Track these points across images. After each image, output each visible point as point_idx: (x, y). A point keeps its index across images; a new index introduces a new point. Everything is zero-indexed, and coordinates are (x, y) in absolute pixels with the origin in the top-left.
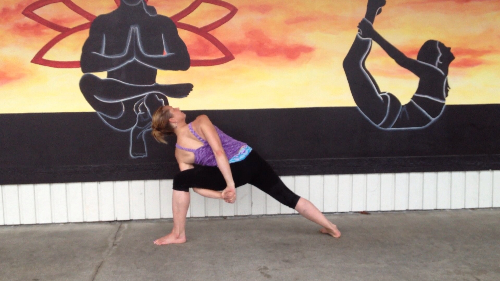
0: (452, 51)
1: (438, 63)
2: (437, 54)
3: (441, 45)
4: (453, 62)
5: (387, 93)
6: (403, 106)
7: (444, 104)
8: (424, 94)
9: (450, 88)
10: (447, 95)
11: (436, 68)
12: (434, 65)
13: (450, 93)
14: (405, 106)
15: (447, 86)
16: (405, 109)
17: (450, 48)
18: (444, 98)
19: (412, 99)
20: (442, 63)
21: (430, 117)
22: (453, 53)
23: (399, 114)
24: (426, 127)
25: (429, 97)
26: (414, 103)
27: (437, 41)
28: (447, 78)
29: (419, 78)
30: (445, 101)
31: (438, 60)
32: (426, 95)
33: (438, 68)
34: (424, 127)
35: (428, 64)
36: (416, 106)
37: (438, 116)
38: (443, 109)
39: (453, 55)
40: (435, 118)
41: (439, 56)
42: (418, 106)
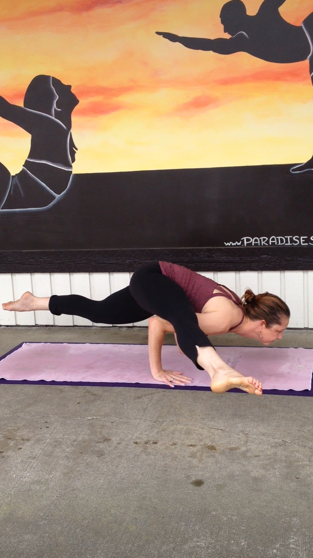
0: (73, 90)
1: (55, 110)
2: (52, 97)
3: (57, 82)
4: (77, 107)
6: (13, 177)
7: (71, 172)
8: (41, 159)
9: (77, 149)
10: (73, 160)
11: (53, 118)
12: (51, 115)
13: (76, 156)
14: (16, 177)
15: (72, 145)
16: (16, 180)
17: (70, 87)
18: (70, 164)
19: (24, 167)
20: (60, 111)
21: (53, 193)
22: (75, 95)
23: (9, 189)
24: (49, 207)
25: (48, 162)
26: (28, 173)
27: (49, 77)
28: (71, 133)
29: (30, 135)
30: (72, 169)
31: (55, 105)
32: (44, 160)
33: (55, 118)
34: (46, 207)
35: (40, 114)
36: (32, 177)
37: (64, 191)
38: (70, 180)
39: (76, 97)
40: (60, 194)
41: (55, 99)
42: (34, 176)
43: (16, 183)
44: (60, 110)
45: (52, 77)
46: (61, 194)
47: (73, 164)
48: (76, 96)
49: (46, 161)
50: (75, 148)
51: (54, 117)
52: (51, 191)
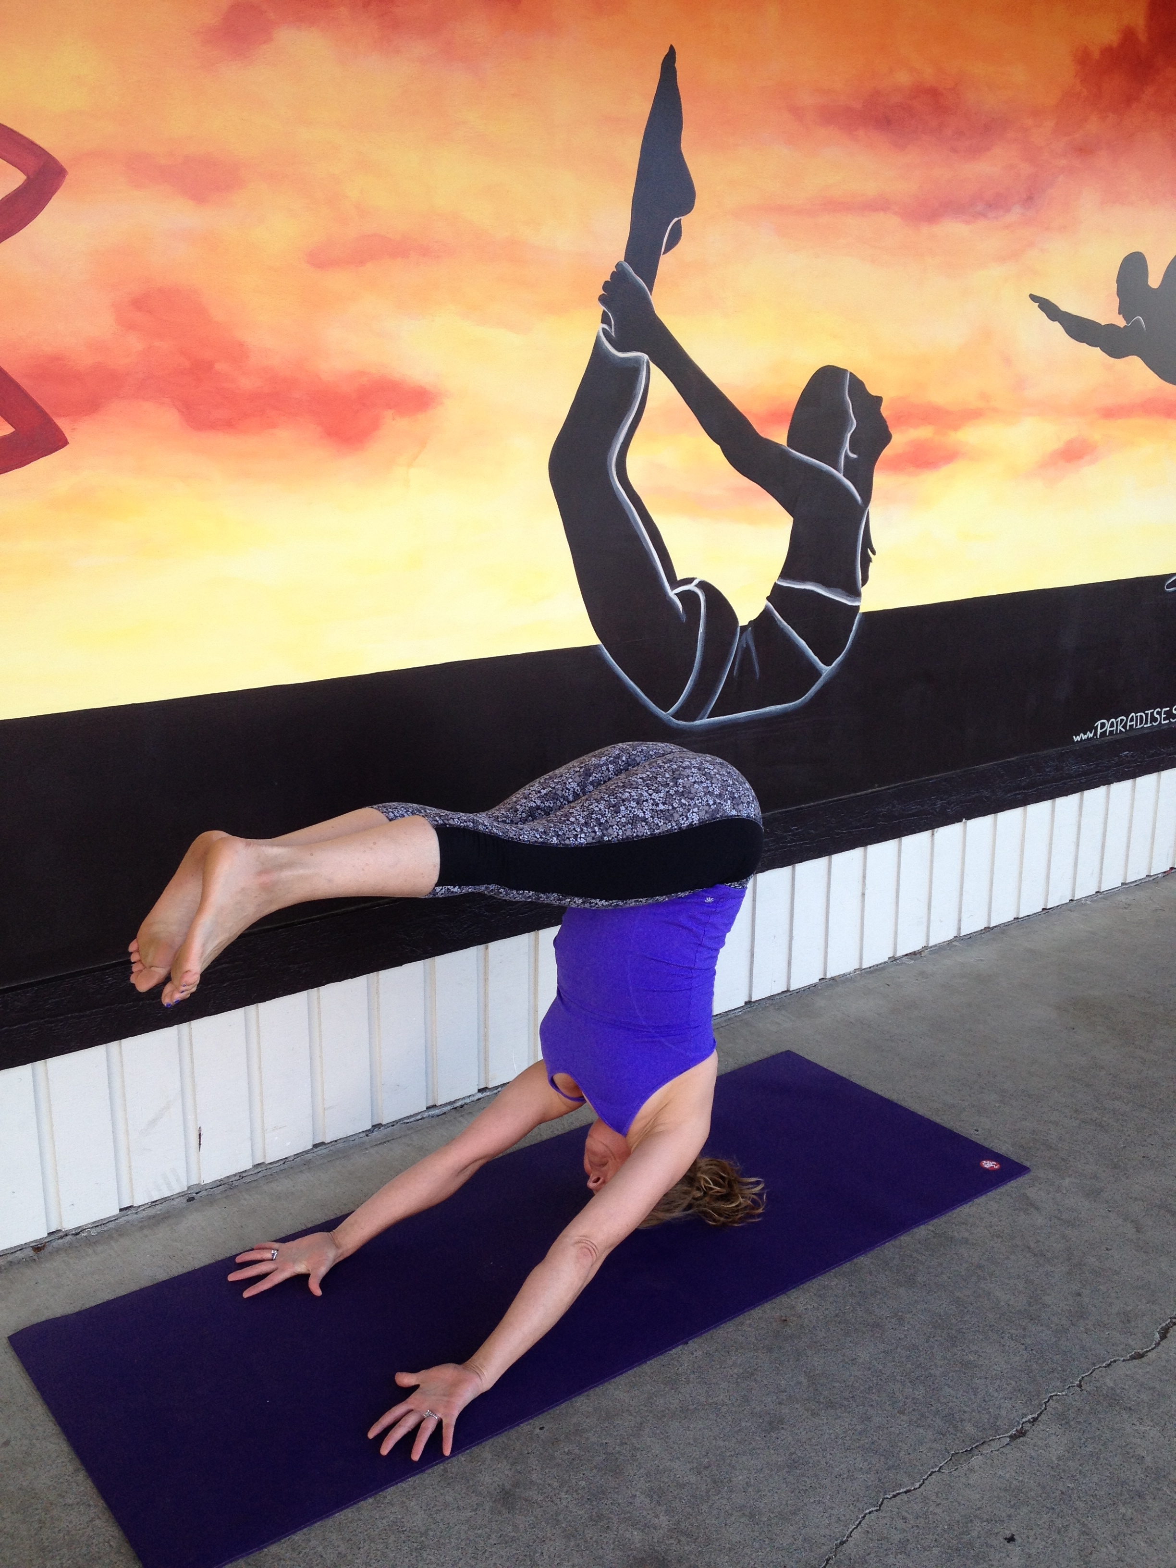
0: (885, 411)
1: (847, 456)
2: (844, 422)
3: (857, 385)
4: (887, 452)
5: (696, 582)
6: (744, 628)
7: (858, 608)
8: (803, 579)
9: (874, 552)
10: (865, 580)
11: (840, 476)
12: (836, 468)
13: (872, 568)
14: (750, 628)
15: (867, 542)
16: (750, 637)
17: (879, 400)
18: (857, 586)
19: (769, 601)
20: (856, 459)
21: (818, 664)
22: (886, 420)
23: (731, 662)
24: (807, 700)
25: (817, 587)
26: (774, 615)
27: (845, 371)
28: (868, 512)
29: (792, 519)
30: (860, 601)
31: (847, 445)
32: (810, 583)
33: (844, 476)
34: (800, 700)
35: (815, 464)
36: (782, 627)
37: (839, 656)
38: (854, 628)
39: (887, 427)
40: (831, 665)
41: (849, 429)
42: (786, 624)
43: (747, 643)
44: (855, 456)
45: (851, 374)
46: (833, 665)
47: (864, 590)
48: (888, 424)
49: (815, 583)
50: (871, 551)
51: (842, 474)
52: (814, 660)
